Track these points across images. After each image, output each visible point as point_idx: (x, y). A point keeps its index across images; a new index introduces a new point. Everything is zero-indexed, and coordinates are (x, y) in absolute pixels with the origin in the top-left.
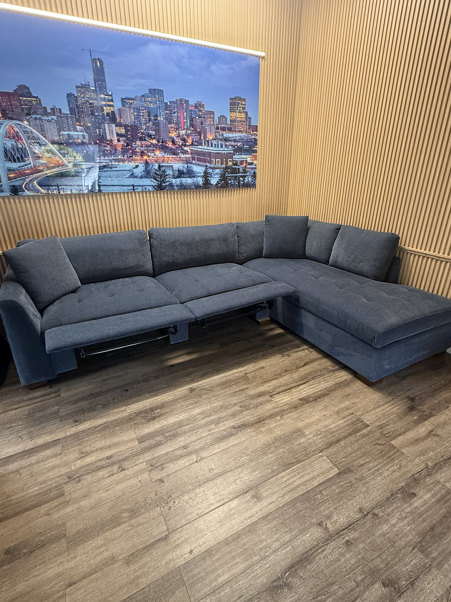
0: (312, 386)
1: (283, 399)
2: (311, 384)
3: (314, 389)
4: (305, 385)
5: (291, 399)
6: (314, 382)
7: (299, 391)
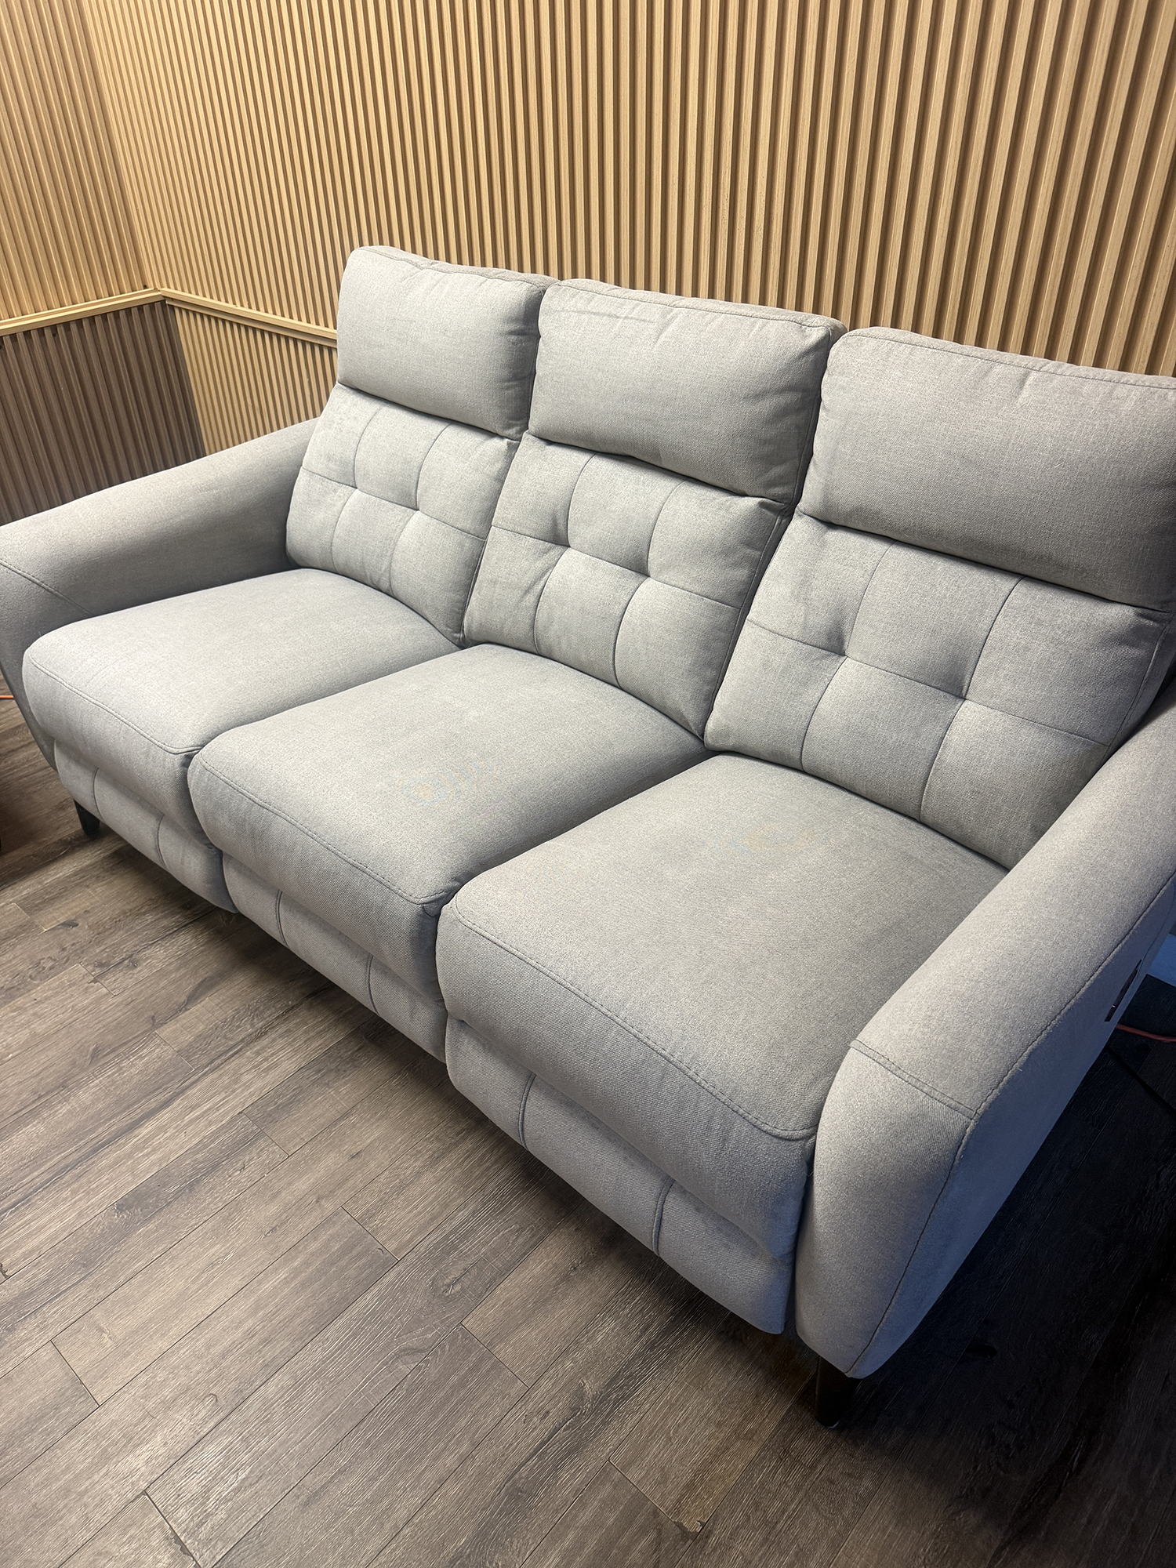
0: (198, 1112)
1: (40, 1229)
2: (195, 1101)
3: (203, 1123)
4: (165, 1115)
5: (80, 1215)
6: (213, 1083)
7: (129, 1156)
